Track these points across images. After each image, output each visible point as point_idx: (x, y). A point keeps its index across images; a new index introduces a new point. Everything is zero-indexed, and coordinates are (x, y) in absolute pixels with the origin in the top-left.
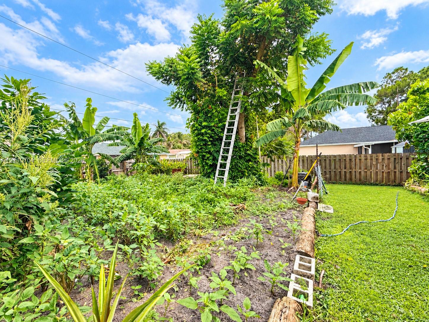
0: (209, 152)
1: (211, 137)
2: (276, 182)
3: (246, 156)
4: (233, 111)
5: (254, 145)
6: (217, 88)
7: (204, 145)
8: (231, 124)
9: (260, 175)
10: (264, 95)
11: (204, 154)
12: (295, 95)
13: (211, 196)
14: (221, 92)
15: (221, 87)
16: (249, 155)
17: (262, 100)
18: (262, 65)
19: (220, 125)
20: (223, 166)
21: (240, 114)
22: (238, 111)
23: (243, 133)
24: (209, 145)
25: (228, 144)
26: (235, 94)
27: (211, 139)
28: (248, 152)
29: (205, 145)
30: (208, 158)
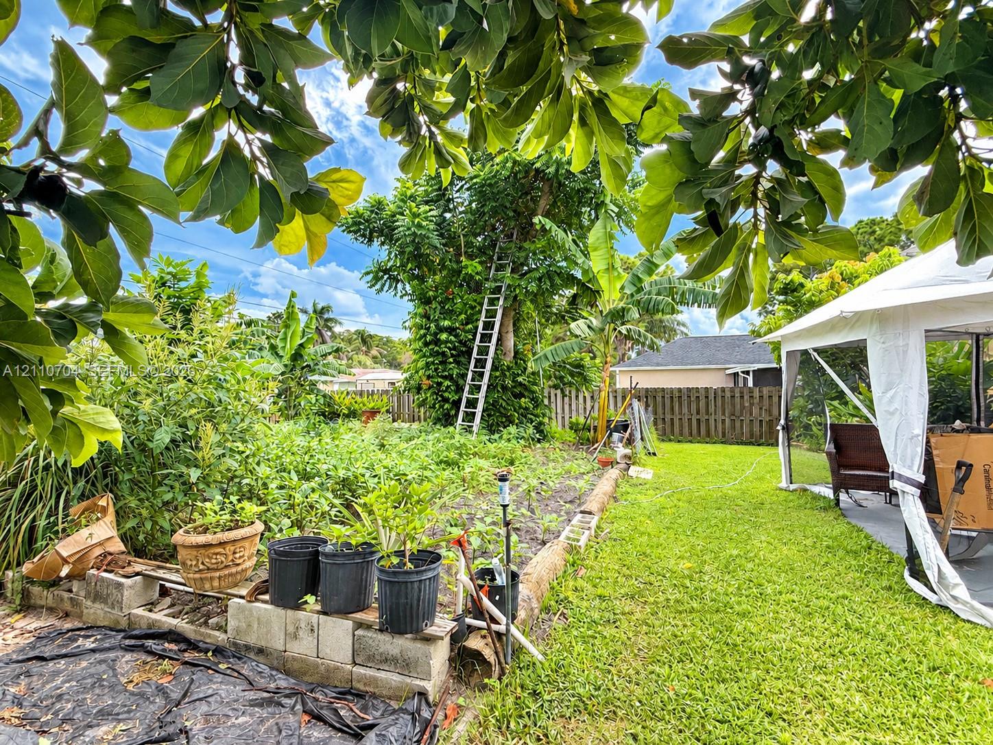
0: (450, 377)
1: (454, 348)
2: (570, 436)
3: (515, 387)
4: (492, 302)
5: (531, 366)
6: (463, 258)
7: (441, 363)
8: (489, 326)
9: (541, 423)
10: (549, 275)
11: (440, 380)
12: (603, 282)
13: (453, 455)
14: (473, 267)
15: (471, 257)
16: (521, 384)
17: (546, 285)
18: (548, 224)
19: (470, 326)
20: (472, 403)
21: (505, 309)
22: (501, 302)
23: (510, 341)
24: (451, 363)
25: (481, 363)
26: (497, 270)
27: (454, 352)
28: (520, 379)
29: (443, 363)
30: (448, 387)
